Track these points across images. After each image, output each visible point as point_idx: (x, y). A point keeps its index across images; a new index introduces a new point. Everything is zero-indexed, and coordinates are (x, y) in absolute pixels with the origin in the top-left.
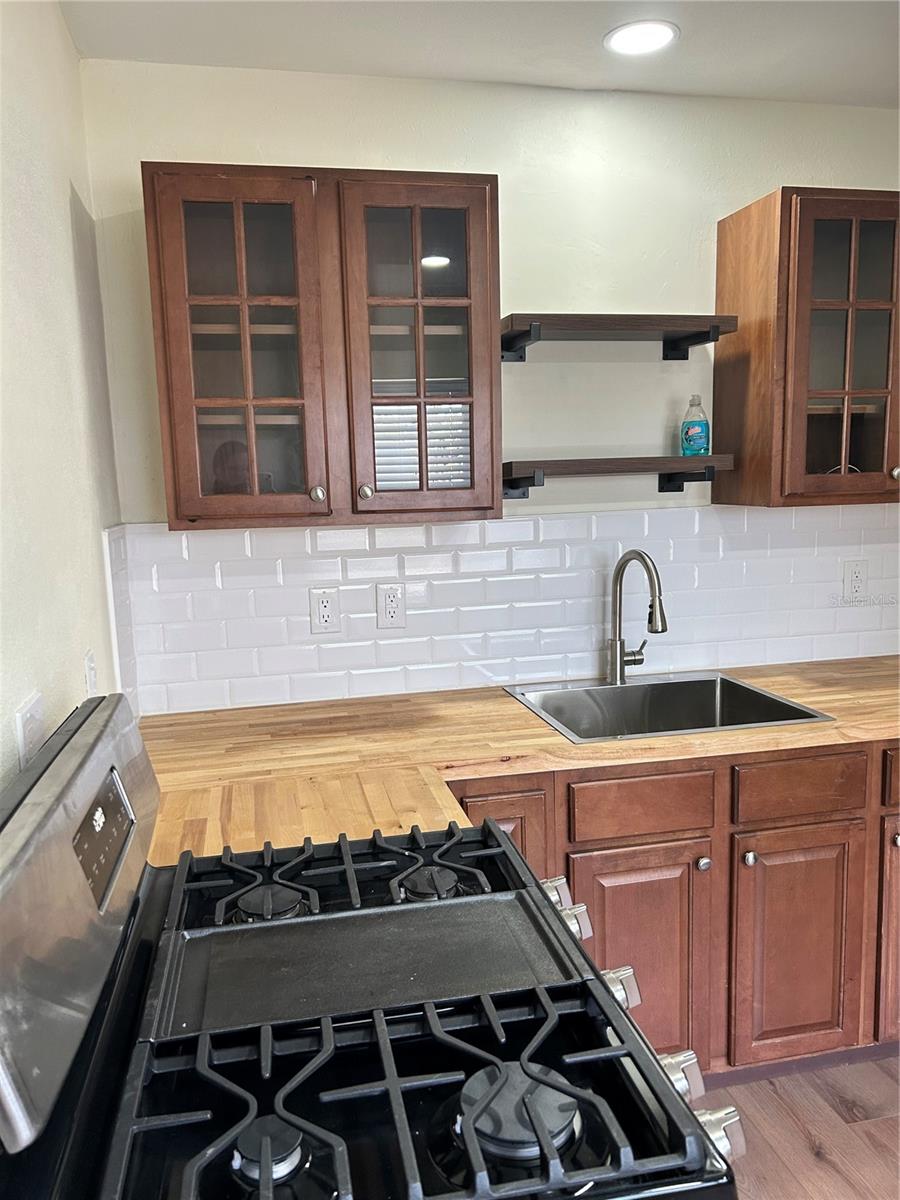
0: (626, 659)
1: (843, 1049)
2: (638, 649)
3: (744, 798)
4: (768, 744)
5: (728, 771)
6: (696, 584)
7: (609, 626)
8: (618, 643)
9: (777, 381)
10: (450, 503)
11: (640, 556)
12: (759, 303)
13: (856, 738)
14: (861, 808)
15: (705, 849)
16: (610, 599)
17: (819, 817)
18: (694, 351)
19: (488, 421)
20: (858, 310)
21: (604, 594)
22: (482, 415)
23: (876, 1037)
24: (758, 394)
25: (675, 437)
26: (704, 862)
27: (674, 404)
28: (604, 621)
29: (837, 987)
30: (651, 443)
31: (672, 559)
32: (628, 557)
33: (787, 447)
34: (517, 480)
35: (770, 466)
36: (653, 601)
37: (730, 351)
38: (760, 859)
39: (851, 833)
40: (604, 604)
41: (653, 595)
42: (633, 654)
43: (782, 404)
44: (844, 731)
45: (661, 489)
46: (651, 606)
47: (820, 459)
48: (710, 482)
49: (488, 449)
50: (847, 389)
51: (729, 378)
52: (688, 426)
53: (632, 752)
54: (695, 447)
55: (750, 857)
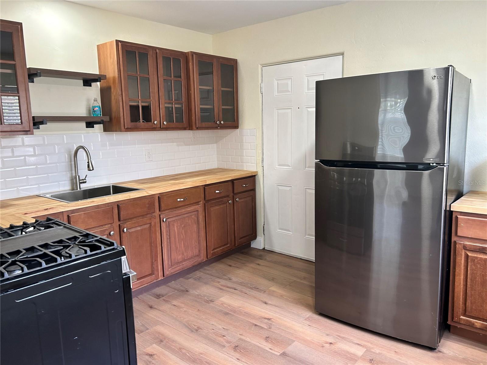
0: (80, 181)
1: (155, 281)
2: (84, 178)
3: (122, 213)
4: (127, 197)
5: (117, 206)
6: (101, 157)
7: (74, 172)
8: (77, 176)
9: (120, 95)
10: (13, 129)
11: (83, 147)
12: (112, 71)
13: (151, 193)
14: (153, 213)
15: (112, 229)
16: (73, 163)
17: (143, 216)
18: (93, 84)
19: (26, 102)
20: (140, 77)
21: (71, 161)
22: (23, 100)
23: (164, 276)
24: (115, 99)
25: (90, 110)
26: (112, 233)
27: (88, 100)
28: (71, 170)
29: (152, 264)
30: (82, 112)
31: (92, 149)
32: (78, 148)
33: (125, 115)
34: (37, 122)
35: (120, 120)
36: (88, 161)
37: (105, 85)
38: (129, 230)
39: (152, 220)
40: (71, 165)
41: (88, 159)
42: (83, 180)
43: (122, 102)
44: (148, 192)
45: (87, 127)
46: (88, 163)
47: (134, 118)
48: (102, 125)
49: (27, 111)
50: (140, 98)
51: (105, 93)
52: (94, 107)
53: (87, 203)
54: (97, 114)
55: (125, 230)
